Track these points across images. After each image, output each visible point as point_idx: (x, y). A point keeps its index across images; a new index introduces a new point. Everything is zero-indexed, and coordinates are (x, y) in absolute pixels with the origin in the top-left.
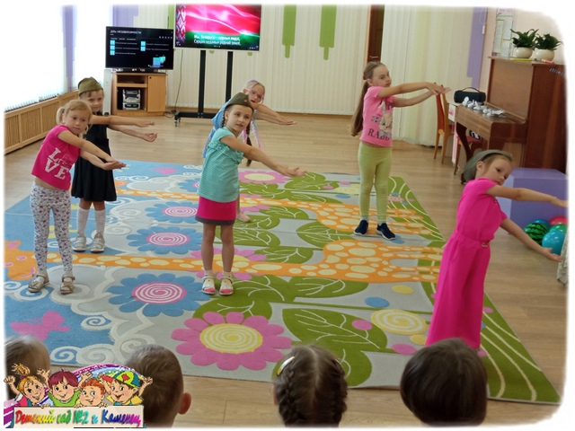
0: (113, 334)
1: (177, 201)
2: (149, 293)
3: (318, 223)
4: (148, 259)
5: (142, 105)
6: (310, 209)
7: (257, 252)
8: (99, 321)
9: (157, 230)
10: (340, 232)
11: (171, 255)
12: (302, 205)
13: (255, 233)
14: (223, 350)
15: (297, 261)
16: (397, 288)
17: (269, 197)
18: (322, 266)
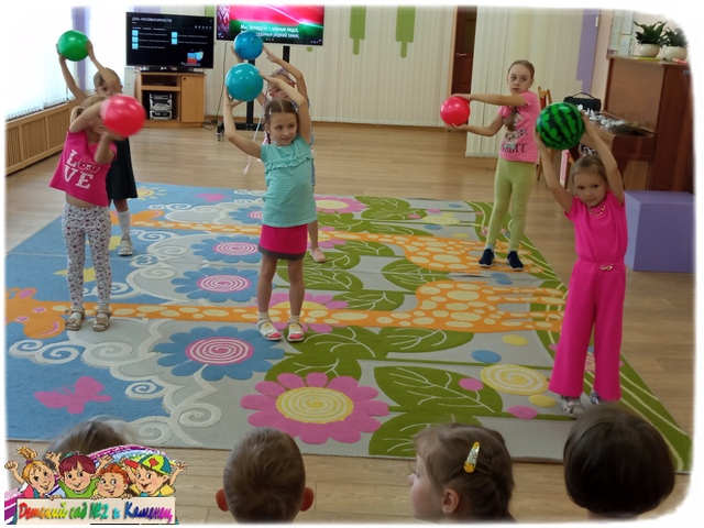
0: (167, 403)
1: (231, 236)
2: (207, 351)
3: (407, 261)
4: (202, 309)
5: (175, 113)
6: (395, 243)
7: (336, 298)
8: (148, 387)
9: (210, 272)
10: (434, 271)
11: (229, 303)
12: (386, 239)
13: (331, 275)
14: (306, 420)
15: (386, 308)
16: (508, 339)
17: (344, 230)
18: (416, 313)
